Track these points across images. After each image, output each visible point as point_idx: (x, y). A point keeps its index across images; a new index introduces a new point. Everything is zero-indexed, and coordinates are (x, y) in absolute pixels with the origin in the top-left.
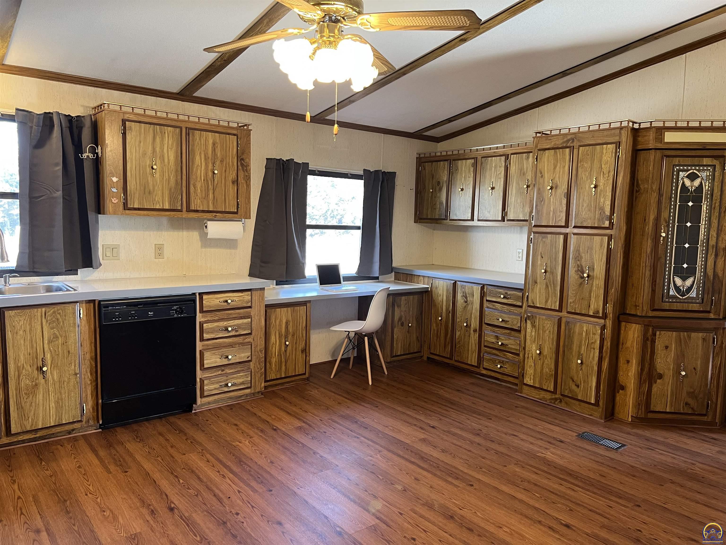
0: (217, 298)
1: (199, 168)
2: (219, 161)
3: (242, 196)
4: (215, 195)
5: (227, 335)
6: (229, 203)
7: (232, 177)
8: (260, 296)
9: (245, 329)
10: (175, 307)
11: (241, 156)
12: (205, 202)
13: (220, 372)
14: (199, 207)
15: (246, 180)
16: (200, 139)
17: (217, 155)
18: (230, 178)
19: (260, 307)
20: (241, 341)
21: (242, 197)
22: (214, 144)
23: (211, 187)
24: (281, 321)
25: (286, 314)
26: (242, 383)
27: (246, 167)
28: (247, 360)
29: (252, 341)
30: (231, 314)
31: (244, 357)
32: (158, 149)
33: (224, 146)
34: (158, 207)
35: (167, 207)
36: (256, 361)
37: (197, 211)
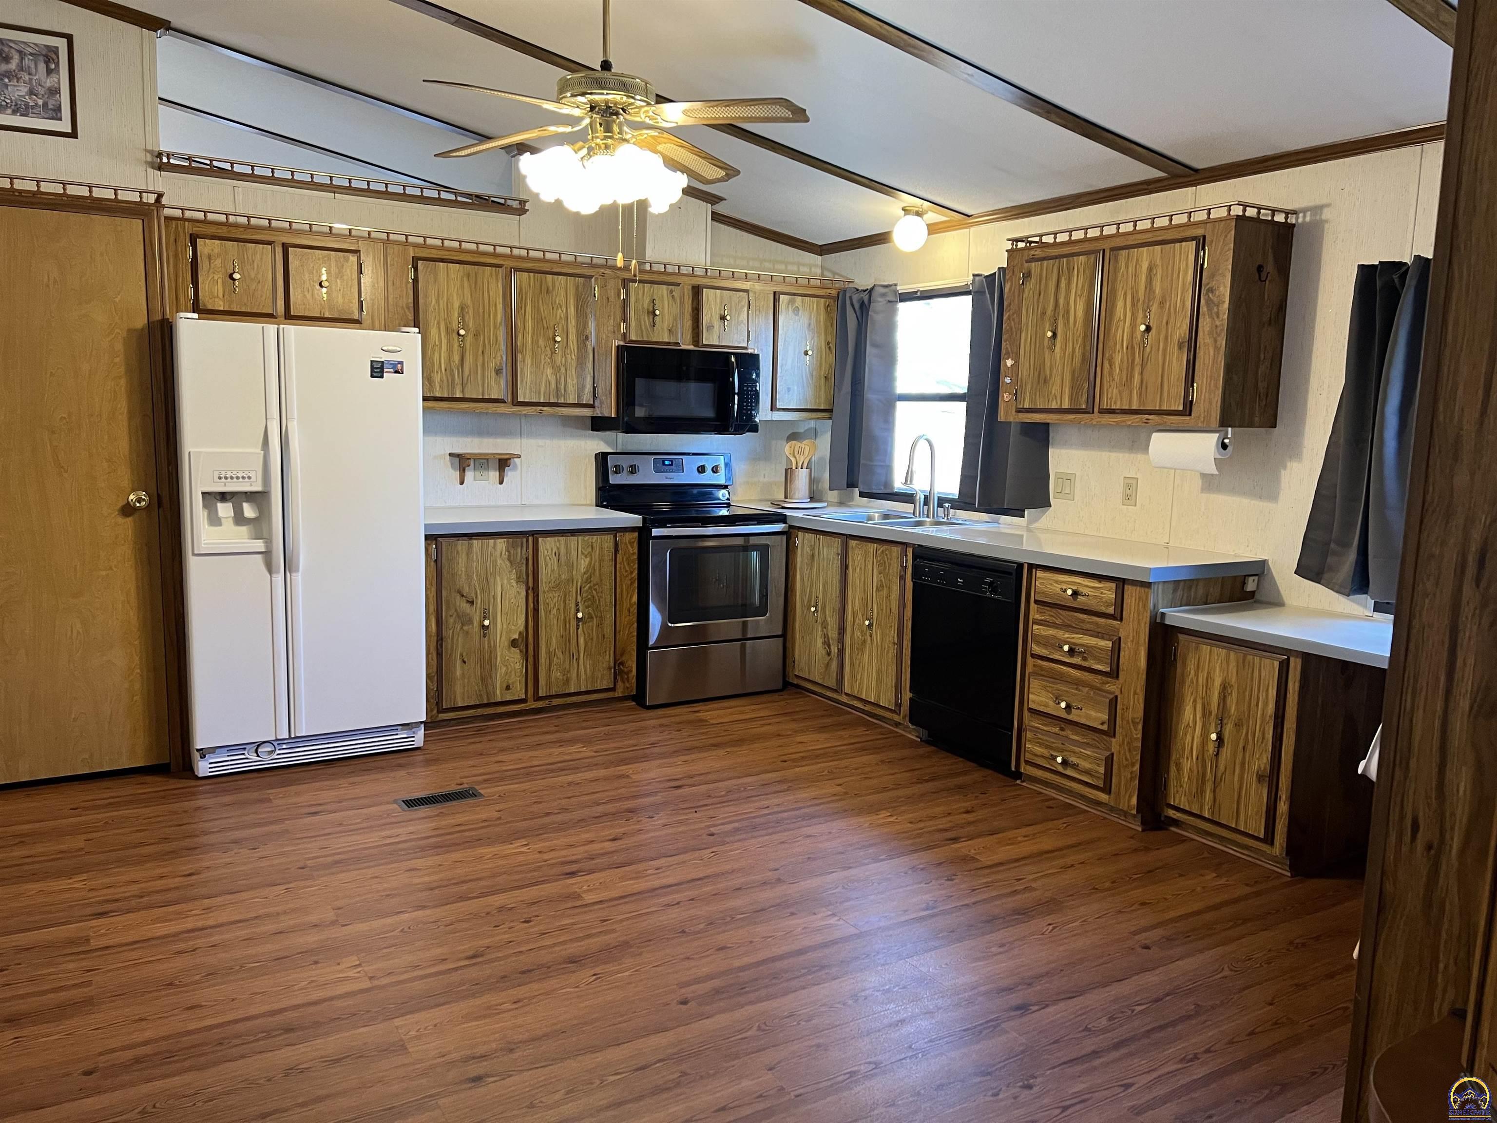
0: (1057, 582)
1: (1121, 323)
2: (1158, 302)
3: (1203, 374)
4: (1145, 377)
5: (1067, 661)
6: (1169, 391)
7: (1180, 334)
8: (1140, 598)
9: (1099, 661)
10: (988, 580)
11: (1208, 284)
12: (1126, 394)
13: (1057, 730)
14: (1115, 403)
15: (1215, 335)
16: (1127, 267)
17: (1154, 292)
18: (1176, 338)
19: (1139, 623)
20: (1098, 685)
21: (1203, 377)
22: (1150, 269)
23: (1138, 360)
24: (1209, 678)
25: (1224, 665)
26: (1087, 772)
27: (1218, 306)
28: (1100, 727)
29: (1117, 693)
30: (1083, 621)
31: (1096, 719)
32: (1061, 301)
33: (1170, 268)
34: (1054, 405)
35: (1066, 405)
36: (1123, 740)
37: (1112, 411)
